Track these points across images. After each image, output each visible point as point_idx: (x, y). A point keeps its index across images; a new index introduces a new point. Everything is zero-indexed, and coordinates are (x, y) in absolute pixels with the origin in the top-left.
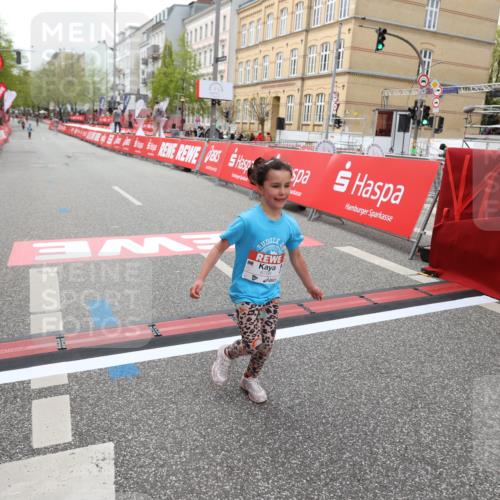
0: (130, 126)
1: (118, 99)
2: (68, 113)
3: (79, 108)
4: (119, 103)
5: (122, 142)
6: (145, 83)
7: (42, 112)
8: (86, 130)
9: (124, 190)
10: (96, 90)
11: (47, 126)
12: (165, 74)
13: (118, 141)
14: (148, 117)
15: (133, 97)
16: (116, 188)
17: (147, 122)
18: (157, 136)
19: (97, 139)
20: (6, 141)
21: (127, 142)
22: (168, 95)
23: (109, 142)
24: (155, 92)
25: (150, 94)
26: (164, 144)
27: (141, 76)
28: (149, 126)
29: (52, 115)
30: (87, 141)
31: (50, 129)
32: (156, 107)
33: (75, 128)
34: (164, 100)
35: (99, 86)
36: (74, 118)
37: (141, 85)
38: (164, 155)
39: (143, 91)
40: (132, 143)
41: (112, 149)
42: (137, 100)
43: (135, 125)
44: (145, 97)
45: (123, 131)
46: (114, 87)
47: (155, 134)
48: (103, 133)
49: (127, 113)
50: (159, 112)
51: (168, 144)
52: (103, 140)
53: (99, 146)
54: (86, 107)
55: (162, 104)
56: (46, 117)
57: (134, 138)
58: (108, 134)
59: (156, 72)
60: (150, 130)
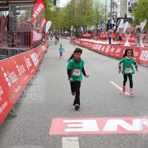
0: (120, 39)
1: (112, 22)
2: (82, 32)
3: (88, 29)
4: (114, 25)
5: (115, 50)
6: (130, 10)
7: (66, 32)
8: (92, 43)
9: (117, 84)
10: (99, 17)
11: (69, 41)
12: (144, 4)
13: (112, 50)
14: (132, 33)
15: (122, 20)
16: (112, 82)
17: (131, 37)
18: (138, 46)
19: (99, 49)
20: (46, 52)
21: (119, 51)
22: (146, 18)
23: (107, 51)
24: (137, 16)
25: (133, 18)
26: (143, 51)
27: (128, 6)
28: (132, 39)
29: (72, 34)
30: (92, 50)
31: (70, 43)
32: (137, 27)
33: (86, 42)
34: (143, 21)
35: (101, 14)
36: (85, 35)
37: (128, 12)
38: (143, 59)
39: (129, 16)
40: (122, 51)
41: (109, 55)
42: (124, 22)
43: (124, 39)
44: (130, 20)
45: (115, 43)
46: (111, 14)
47: (136, 45)
48: (103, 45)
49: (118, 31)
50: (139, 30)
51: (146, 51)
52: (103, 49)
53: (100, 53)
54: (92, 28)
55: (141, 24)
56: (68, 35)
57: (122, 47)
58: (106, 46)
59: (138, 3)
60: (133, 41)
